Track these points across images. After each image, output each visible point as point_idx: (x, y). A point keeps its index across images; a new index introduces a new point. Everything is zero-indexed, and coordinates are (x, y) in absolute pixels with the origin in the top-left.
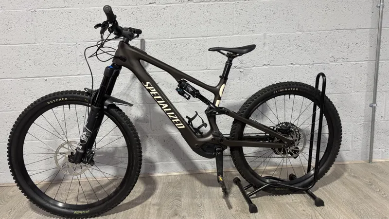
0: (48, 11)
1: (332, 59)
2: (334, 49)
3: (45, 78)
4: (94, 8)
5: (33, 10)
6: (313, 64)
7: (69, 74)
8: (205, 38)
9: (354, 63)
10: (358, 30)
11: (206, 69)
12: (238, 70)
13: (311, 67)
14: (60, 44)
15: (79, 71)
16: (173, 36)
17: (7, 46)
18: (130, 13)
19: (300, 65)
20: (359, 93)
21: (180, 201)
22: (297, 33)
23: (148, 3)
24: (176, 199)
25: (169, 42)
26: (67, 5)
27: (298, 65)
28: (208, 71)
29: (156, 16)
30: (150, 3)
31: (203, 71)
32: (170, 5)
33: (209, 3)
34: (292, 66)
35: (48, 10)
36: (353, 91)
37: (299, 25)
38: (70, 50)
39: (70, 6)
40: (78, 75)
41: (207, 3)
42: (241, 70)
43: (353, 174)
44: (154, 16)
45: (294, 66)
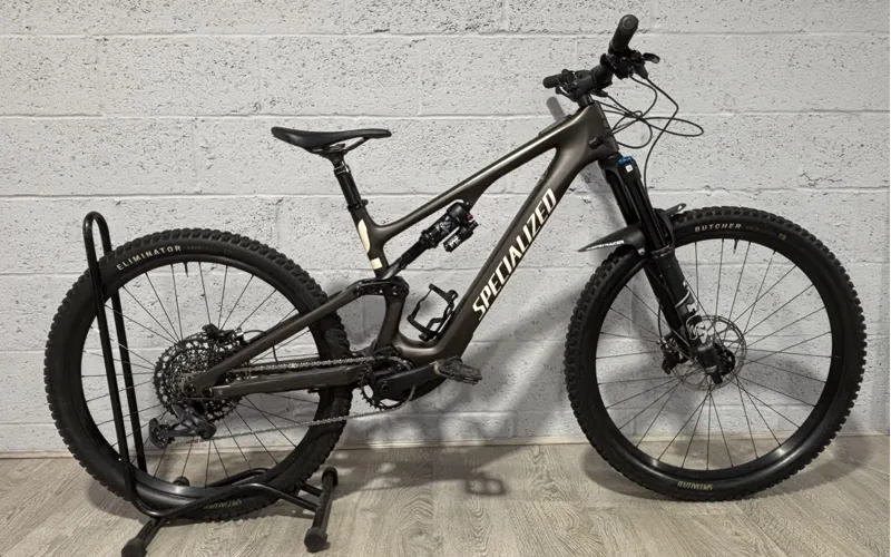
0: (136, 41)
1: (803, 181)
2: (808, 156)
3: (117, 199)
4: (241, 36)
5: (100, 38)
6: (759, 190)
7: (174, 191)
8: (502, 119)
9: (856, 192)
10: (864, 114)
11: (502, 192)
12: (579, 197)
13: (753, 197)
14: (158, 118)
15: (199, 184)
16: (428, 111)
17: (34, 118)
18: (328, 51)
19: (728, 191)
20: (867, 264)
21: (430, 503)
22: (722, 114)
23: (371, 30)
24: (419, 499)
25: (418, 124)
26: (180, 28)
27: (723, 192)
28: (507, 196)
29: (389, 61)
30: (377, 31)
31: (495, 196)
32: (422, 37)
33: (515, 36)
34: (708, 192)
35: (134, 37)
36: (852, 260)
37: (727, 95)
38: (181, 133)
39: (188, 30)
40: (197, 193)
41: (511, 37)
42: (585, 198)
43: (852, 460)
44: (383, 62)
45: (714, 194)
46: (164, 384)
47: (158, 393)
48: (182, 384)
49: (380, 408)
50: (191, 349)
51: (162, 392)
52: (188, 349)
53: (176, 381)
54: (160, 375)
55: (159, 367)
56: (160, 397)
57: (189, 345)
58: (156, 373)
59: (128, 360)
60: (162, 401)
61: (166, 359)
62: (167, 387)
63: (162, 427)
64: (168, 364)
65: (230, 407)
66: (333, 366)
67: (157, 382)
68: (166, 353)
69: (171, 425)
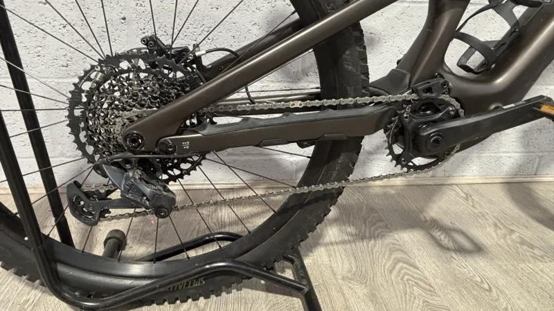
46: (87, 128)
47: (77, 141)
48: (117, 129)
49: (409, 168)
50: (128, 71)
51: (83, 140)
52: (123, 71)
53: (106, 123)
54: (77, 112)
55: (74, 101)
56: (81, 146)
57: (124, 65)
58: (71, 110)
59: (26, 87)
60: (85, 154)
61: (86, 86)
62: (91, 134)
63: (88, 195)
64: (90, 94)
65: (192, 163)
66: (356, 106)
67: (74, 124)
68: (86, 76)
69: (102, 191)
